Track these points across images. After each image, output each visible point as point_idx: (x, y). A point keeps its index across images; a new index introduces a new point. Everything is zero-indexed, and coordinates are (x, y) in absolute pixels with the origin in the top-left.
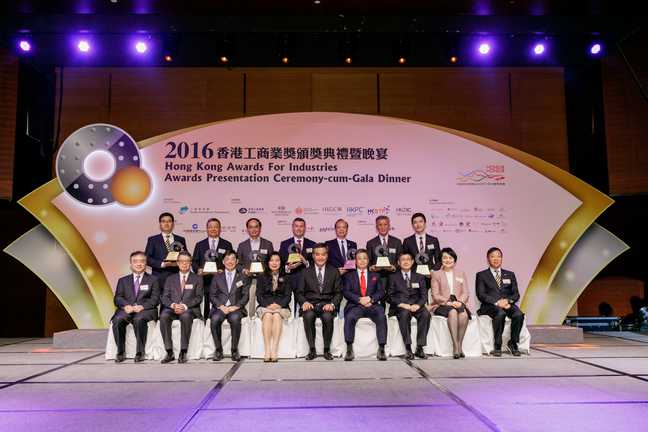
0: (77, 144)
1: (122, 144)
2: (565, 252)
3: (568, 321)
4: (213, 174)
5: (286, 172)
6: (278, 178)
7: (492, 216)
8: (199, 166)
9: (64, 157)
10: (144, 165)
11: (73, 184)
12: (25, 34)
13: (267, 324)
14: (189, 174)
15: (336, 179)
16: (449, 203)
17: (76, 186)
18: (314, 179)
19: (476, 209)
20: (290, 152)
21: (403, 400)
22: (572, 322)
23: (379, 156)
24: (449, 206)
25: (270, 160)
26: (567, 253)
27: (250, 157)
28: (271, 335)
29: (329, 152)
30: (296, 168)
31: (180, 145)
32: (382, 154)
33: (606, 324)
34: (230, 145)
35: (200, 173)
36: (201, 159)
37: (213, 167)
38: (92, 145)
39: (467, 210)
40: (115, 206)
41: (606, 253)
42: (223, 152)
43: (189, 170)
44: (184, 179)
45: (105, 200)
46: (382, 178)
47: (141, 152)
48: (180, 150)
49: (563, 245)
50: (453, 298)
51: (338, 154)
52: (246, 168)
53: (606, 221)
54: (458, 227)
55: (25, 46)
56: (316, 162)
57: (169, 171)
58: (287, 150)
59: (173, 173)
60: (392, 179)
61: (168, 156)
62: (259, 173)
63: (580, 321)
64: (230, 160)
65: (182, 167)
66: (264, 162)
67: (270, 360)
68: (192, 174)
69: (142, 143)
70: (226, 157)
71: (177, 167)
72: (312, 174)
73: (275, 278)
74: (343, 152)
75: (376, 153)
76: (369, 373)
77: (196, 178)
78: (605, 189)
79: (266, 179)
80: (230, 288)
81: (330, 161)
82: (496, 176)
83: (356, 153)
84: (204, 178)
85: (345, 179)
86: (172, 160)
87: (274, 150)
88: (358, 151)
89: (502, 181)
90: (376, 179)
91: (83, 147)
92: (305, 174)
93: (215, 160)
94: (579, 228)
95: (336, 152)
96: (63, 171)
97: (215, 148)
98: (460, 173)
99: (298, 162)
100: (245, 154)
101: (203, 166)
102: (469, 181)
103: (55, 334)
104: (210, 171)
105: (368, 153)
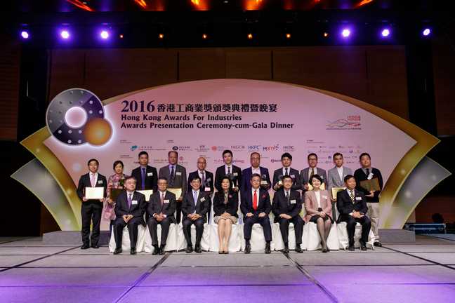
0: (61, 103)
1: (91, 102)
2: (404, 177)
3: (407, 227)
4: (155, 123)
5: (205, 121)
6: (200, 125)
7: (351, 152)
8: (145, 117)
9: (51, 111)
10: (106, 117)
11: (58, 130)
12: (25, 26)
13: (221, 227)
14: (138, 123)
15: (241, 126)
16: (321, 143)
17: (60, 132)
18: (226, 126)
19: (340, 147)
20: (208, 107)
21: (277, 281)
22: (410, 227)
23: (271, 109)
24: (321, 145)
25: (194, 113)
26: (406, 178)
27: (180, 111)
28: (224, 235)
29: (236, 107)
30: (213, 118)
31: (132, 102)
32: (273, 108)
33: (434, 229)
34: (166, 103)
35: (145, 122)
36: (146, 112)
37: (154, 118)
38: (71, 103)
39: (334, 147)
40: (87, 145)
41: (434, 178)
42: (161, 107)
43: (138, 120)
44: (135, 126)
45: (80, 142)
46: (273, 125)
47: (105, 108)
48: (131, 106)
49: (403, 172)
50: (320, 210)
51: (242, 108)
52: (178, 118)
53: (433, 155)
54: (328, 160)
55: (25, 35)
56: (227, 114)
57: (124, 121)
58: (206, 106)
59: (127, 122)
60: (280, 126)
61: (123, 111)
62: (187, 122)
63: (416, 227)
64: (166, 113)
65: (133, 118)
66: (190, 114)
67: (223, 252)
68: (139, 123)
69: (105, 101)
70: (164, 111)
71: (130, 118)
72: (224, 122)
73: (226, 195)
74: (245, 108)
75: (269, 107)
76: (257, 263)
77: (143, 126)
78: (434, 133)
79: (192, 126)
80: (196, 202)
81: (236, 113)
82: (354, 123)
83: (255, 108)
84: (148, 126)
85: (247, 126)
86: (126, 113)
87: (196, 106)
88: (256, 106)
89: (359, 127)
90: (269, 126)
91: (64, 105)
92: (219, 122)
93: (156, 113)
94: (414, 160)
95: (240, 107)
96: (51, 121)
97: (156, 104)
98: (329, 121)
99: (214, 114)
100: (177, 108)
101: (147, 117)
102: (335, 127)
103: (44, 234)
104: (152, 121)
105: (263, 108)
